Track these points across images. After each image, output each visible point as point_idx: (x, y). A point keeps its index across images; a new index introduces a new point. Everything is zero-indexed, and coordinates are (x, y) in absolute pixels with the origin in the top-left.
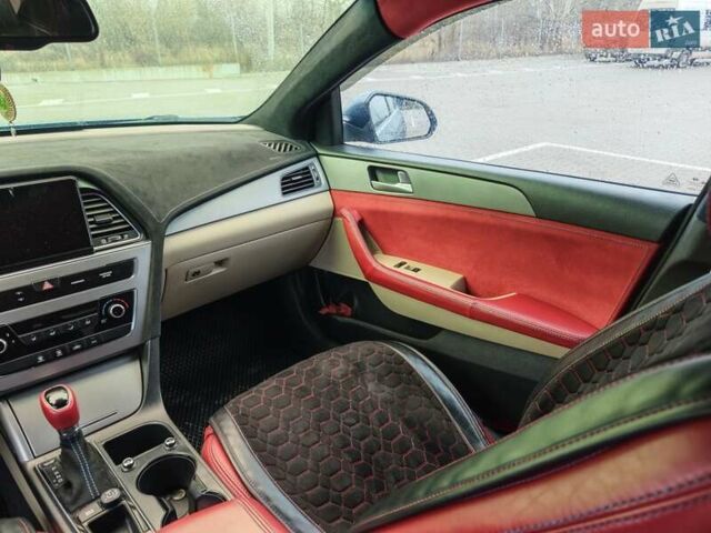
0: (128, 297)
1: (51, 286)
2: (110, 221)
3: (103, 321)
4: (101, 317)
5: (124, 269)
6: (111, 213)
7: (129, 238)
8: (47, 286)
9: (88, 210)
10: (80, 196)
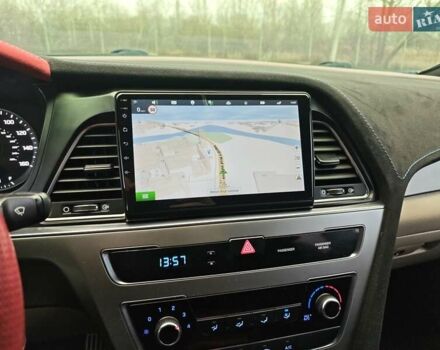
0: (343, 284)
1: (252, 250)
2: (334, 165)
3: (307, 318)
4: (304, 310)
5: (345, 241)
6: (337, 153)
7: (354, 194)
8: (248, 249)
9: (317, 144)
10: (311, 122)
